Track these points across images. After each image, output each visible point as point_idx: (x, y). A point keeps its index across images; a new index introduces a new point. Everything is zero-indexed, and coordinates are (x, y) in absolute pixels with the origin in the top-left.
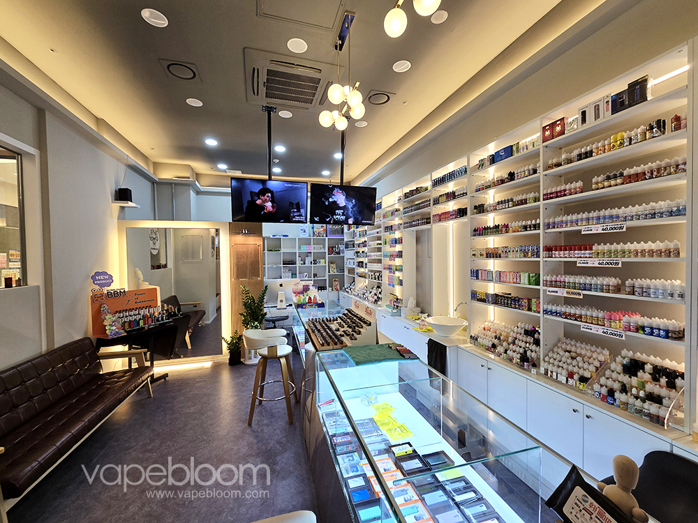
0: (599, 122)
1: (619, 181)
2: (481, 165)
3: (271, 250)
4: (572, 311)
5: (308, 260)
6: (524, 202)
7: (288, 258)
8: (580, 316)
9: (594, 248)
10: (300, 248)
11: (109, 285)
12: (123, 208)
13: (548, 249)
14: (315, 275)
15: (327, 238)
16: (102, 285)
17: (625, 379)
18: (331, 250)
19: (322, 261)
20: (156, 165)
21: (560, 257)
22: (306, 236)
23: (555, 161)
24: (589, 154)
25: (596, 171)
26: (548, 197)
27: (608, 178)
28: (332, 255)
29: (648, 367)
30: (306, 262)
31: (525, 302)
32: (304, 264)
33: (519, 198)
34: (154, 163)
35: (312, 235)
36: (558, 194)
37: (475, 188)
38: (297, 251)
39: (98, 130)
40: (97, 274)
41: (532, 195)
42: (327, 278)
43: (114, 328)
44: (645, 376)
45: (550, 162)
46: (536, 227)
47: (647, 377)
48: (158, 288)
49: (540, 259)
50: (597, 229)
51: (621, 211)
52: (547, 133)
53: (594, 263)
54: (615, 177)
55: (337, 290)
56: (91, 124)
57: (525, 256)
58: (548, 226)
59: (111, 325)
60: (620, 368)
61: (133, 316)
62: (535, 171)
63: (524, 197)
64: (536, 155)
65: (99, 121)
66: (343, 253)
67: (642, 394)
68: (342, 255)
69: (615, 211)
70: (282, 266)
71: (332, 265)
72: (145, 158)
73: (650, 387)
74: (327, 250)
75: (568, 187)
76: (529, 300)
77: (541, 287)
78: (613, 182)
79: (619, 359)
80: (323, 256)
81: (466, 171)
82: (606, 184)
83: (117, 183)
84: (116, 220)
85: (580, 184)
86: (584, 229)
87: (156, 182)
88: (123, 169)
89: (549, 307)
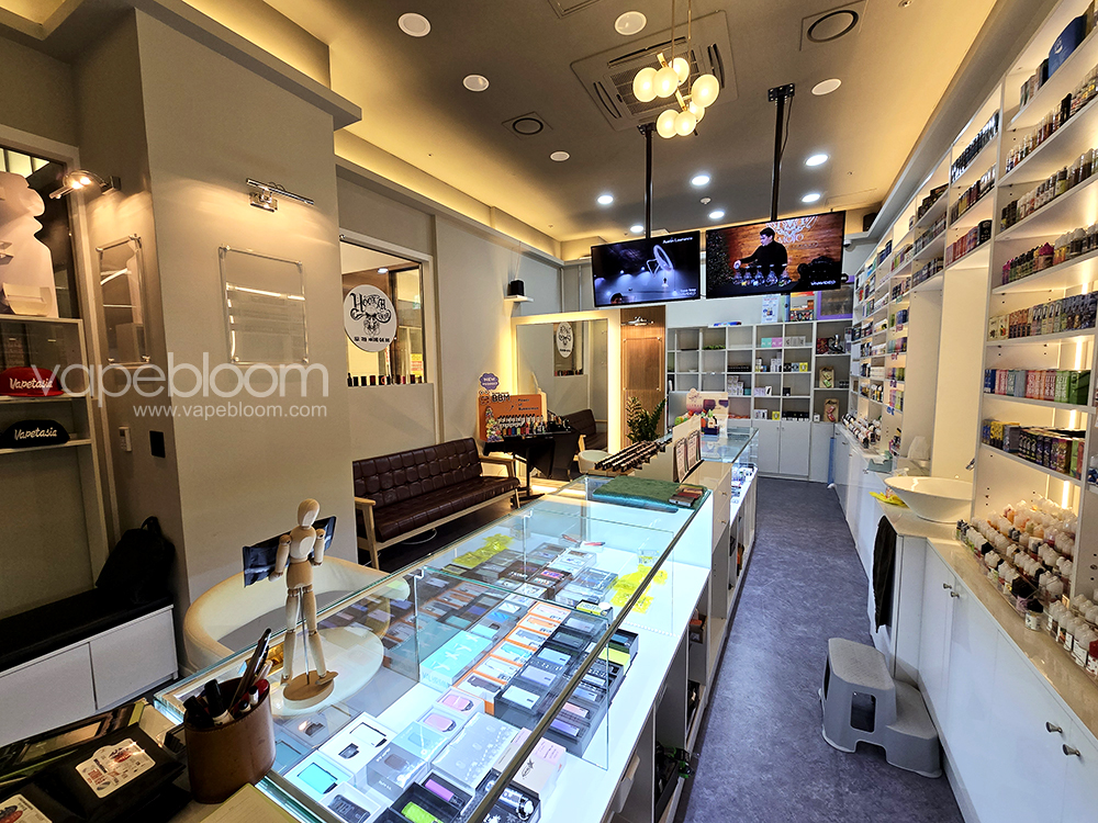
3: (708, 348)
5: (776, 364)
7: (739, 360)
10: (758, 343)
11: (494, 387)
12: (517, 303)
14: (786, 391)
15: (815, 323)
16: (488, 388)
18: (824, 344)
19: (803, 365)
20: (563, 244)
22: (774, 321)
28: (826, 355)
30: (773, 367)
32: (768, 370)
34: (562, 243)
35: (784, 318)
38: (754, 348)
39: (491, 222)
40: (485, 376)
42: (812, 397)
43: (494, 432)
48: (544, 395)
55: (833, 421)
56: (482, 219)
59: (492, 430)
61: (511, 423)
65: (492, 211)
66: (849, 350)
68: (847, 354)
70: (726, 373)
71: (826, 374)
72: (548, 239)
74: (813, 346)
80: (804, 356)
83: (510, 275)
84: (509, 318)
87: (562, 267)
88: (518, 257)
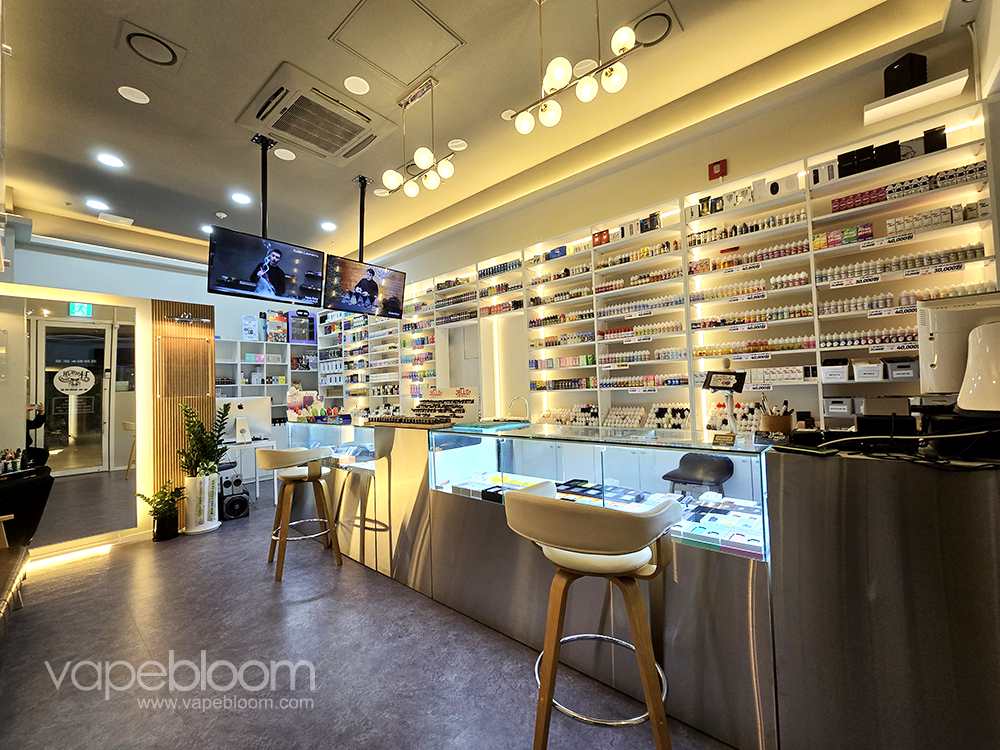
0: (632, 237)
1: (648, 280)
2: (536, 260)
4: (622, 380)
5: (258, 377)
6: (579, 295)
7: (225, 374)
8: (628, 383)
9: (635, 328)
10: (243, 357)
13: (602, 334)
15: (289, 344)
17: (659, 420)
18: (297, 362)
19: (281, 378)
21: (611, 338)
22: (255, 339)
23: (602, 263)
24: (627, 260)
25: (633, 273)
26: (599, 291)
27: (641, 278)
28: (297, 370)
29: (669, 410)
30: (253, 380)
31: (584, 381)
32: (250, 383)
33: (576, 291)
35: (263, 337)
36: (607, 289)
37: (531, 281)
38: (238, 361)
41: (586, 289)
44: (668, 415)
45: (599, 263)
46: (591, 315)
47: (670, 415)
49: (596, 342)
50: (635, 315)
51: (649, 302)
52: (597, 240)
53: (635, 340)
54: (645, 277)
57: (583, 341)
58: (600, 314)
60: (654, 415)
62: (588, 270)
63: (579, 290)
64: (587, 256)
66: (314, 368)
67: (670, 426)
68: (312, 370)
69: (646, 302)
71: (296, 386)
73: (673, 421)
74: (288, 362)
75: (613, 283)
76: (588, 379)
77: (597, 366)
78: (644, 281)
79: (652, 411)
80: (282, 370)
81: (520, 265)
82: (640, 282)
85: (622, 281)
86: (626, 315)
89: (604, 381)
